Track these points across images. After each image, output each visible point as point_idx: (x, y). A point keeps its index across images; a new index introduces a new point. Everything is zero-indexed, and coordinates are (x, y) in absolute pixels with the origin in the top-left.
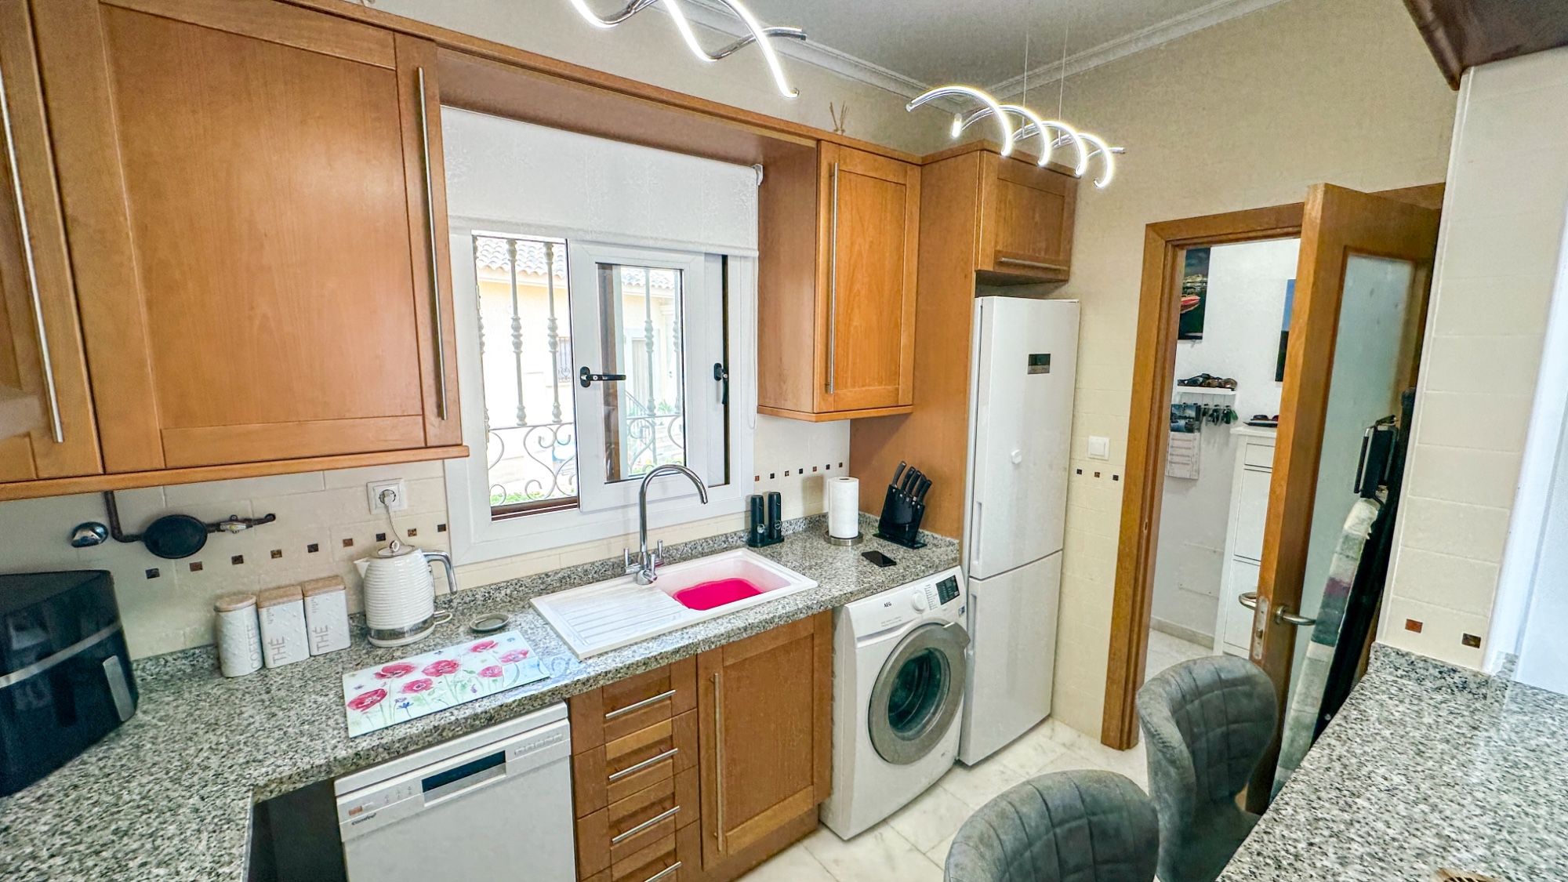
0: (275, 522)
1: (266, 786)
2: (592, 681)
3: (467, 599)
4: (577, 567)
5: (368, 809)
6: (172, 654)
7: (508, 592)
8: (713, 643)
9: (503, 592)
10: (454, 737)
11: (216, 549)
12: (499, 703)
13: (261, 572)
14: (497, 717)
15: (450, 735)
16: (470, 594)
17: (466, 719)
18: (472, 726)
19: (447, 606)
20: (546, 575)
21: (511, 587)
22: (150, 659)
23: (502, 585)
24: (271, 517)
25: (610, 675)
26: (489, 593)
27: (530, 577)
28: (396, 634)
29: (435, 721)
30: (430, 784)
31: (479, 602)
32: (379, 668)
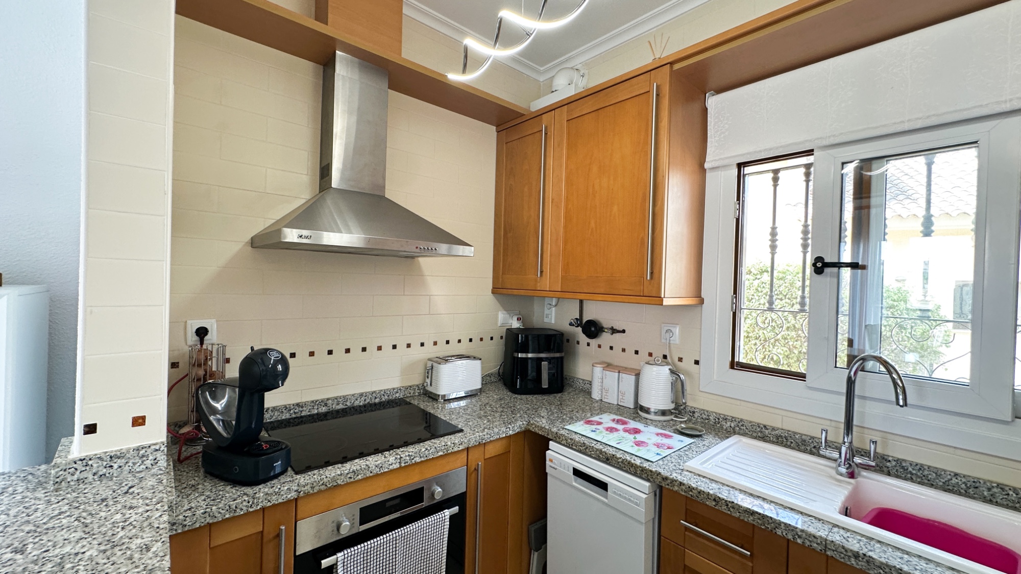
0: (625, 334)
1: (532, 424)
2: (669, 481)
3: (704, 417)
4: (795, 433)
5: (555, 464)
6: (587, 381)
7: (732, 425)
8: (800, 537)
9: (729, 423)
10: (590, 456)
11: (606, 339)
12: (614, 453)
13: (617, 357)
14: (610, 460)
15: (589, 453)
16: (706, 413)
17: (597, 450)
18: (599, 456)
19: (691, 414)
20: (765, 426)
21: (735, 423)
22: (582, 379)
23: (729, 418)
24: (624, 331)
25: (684, 488)
26: (719, 419)
27: (751, 422)
28: (647, 411)
29: (587, 441)
30: (577, 473)
31: (711, 423)
32: (617, 417)
